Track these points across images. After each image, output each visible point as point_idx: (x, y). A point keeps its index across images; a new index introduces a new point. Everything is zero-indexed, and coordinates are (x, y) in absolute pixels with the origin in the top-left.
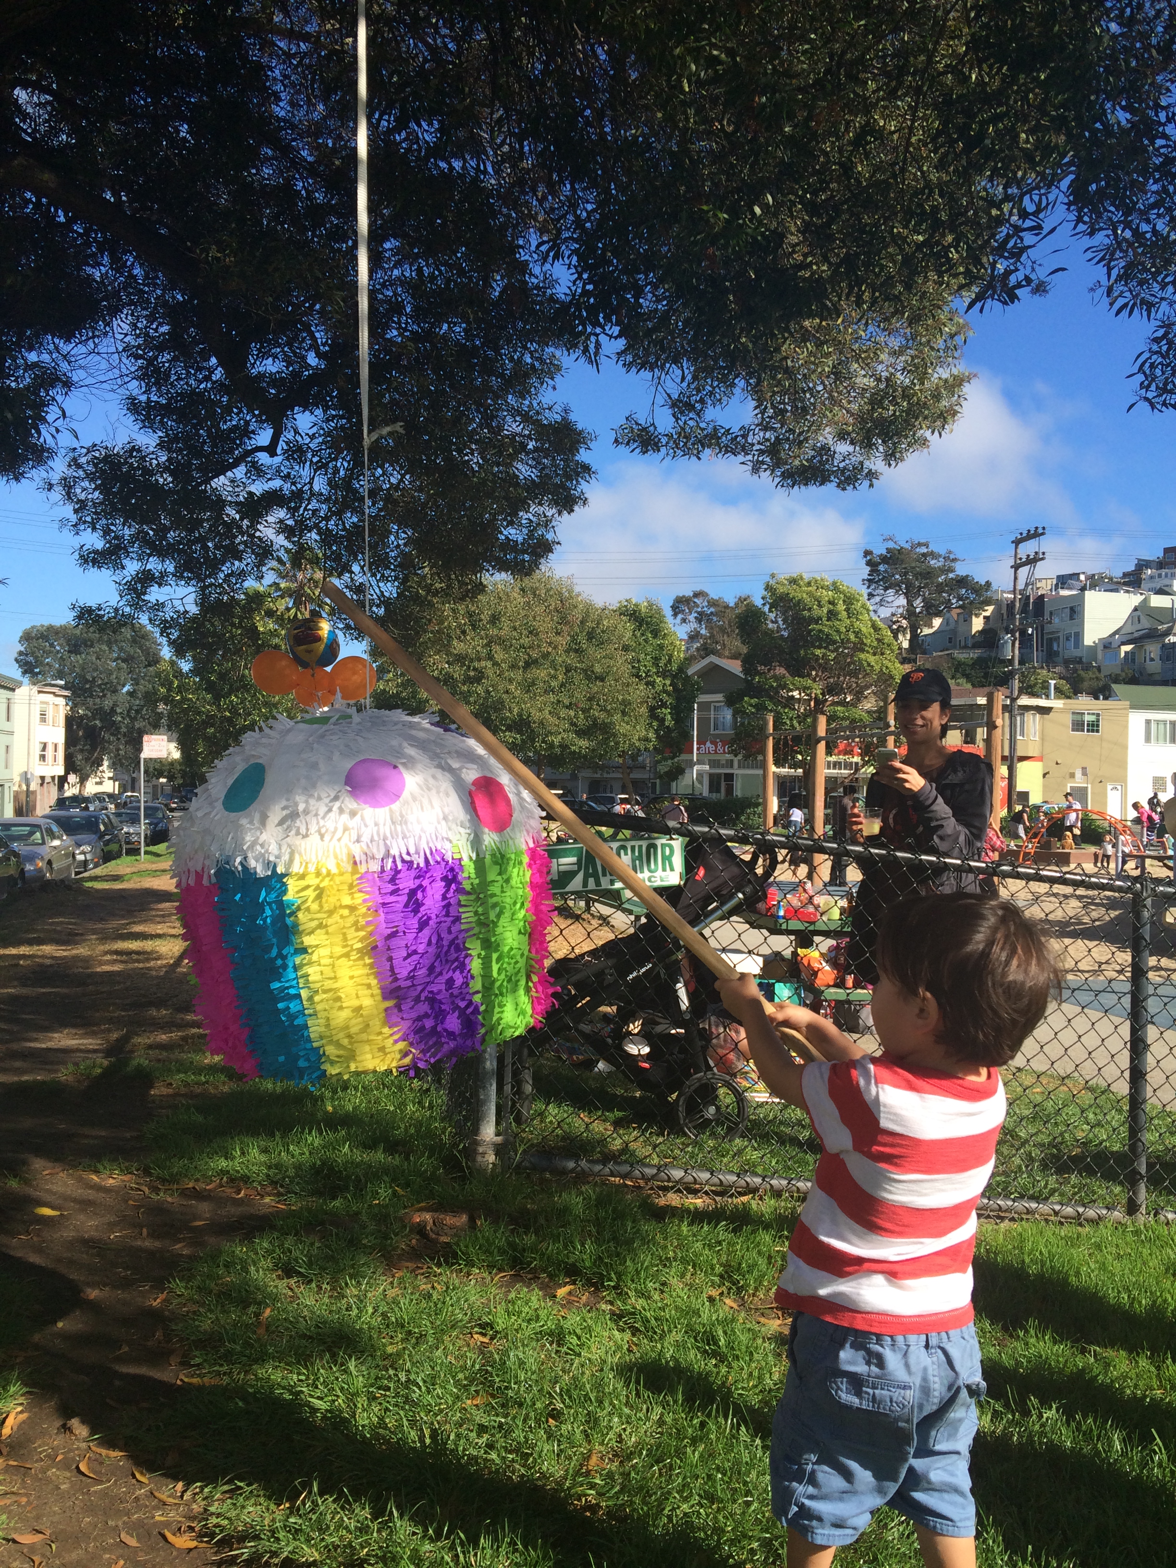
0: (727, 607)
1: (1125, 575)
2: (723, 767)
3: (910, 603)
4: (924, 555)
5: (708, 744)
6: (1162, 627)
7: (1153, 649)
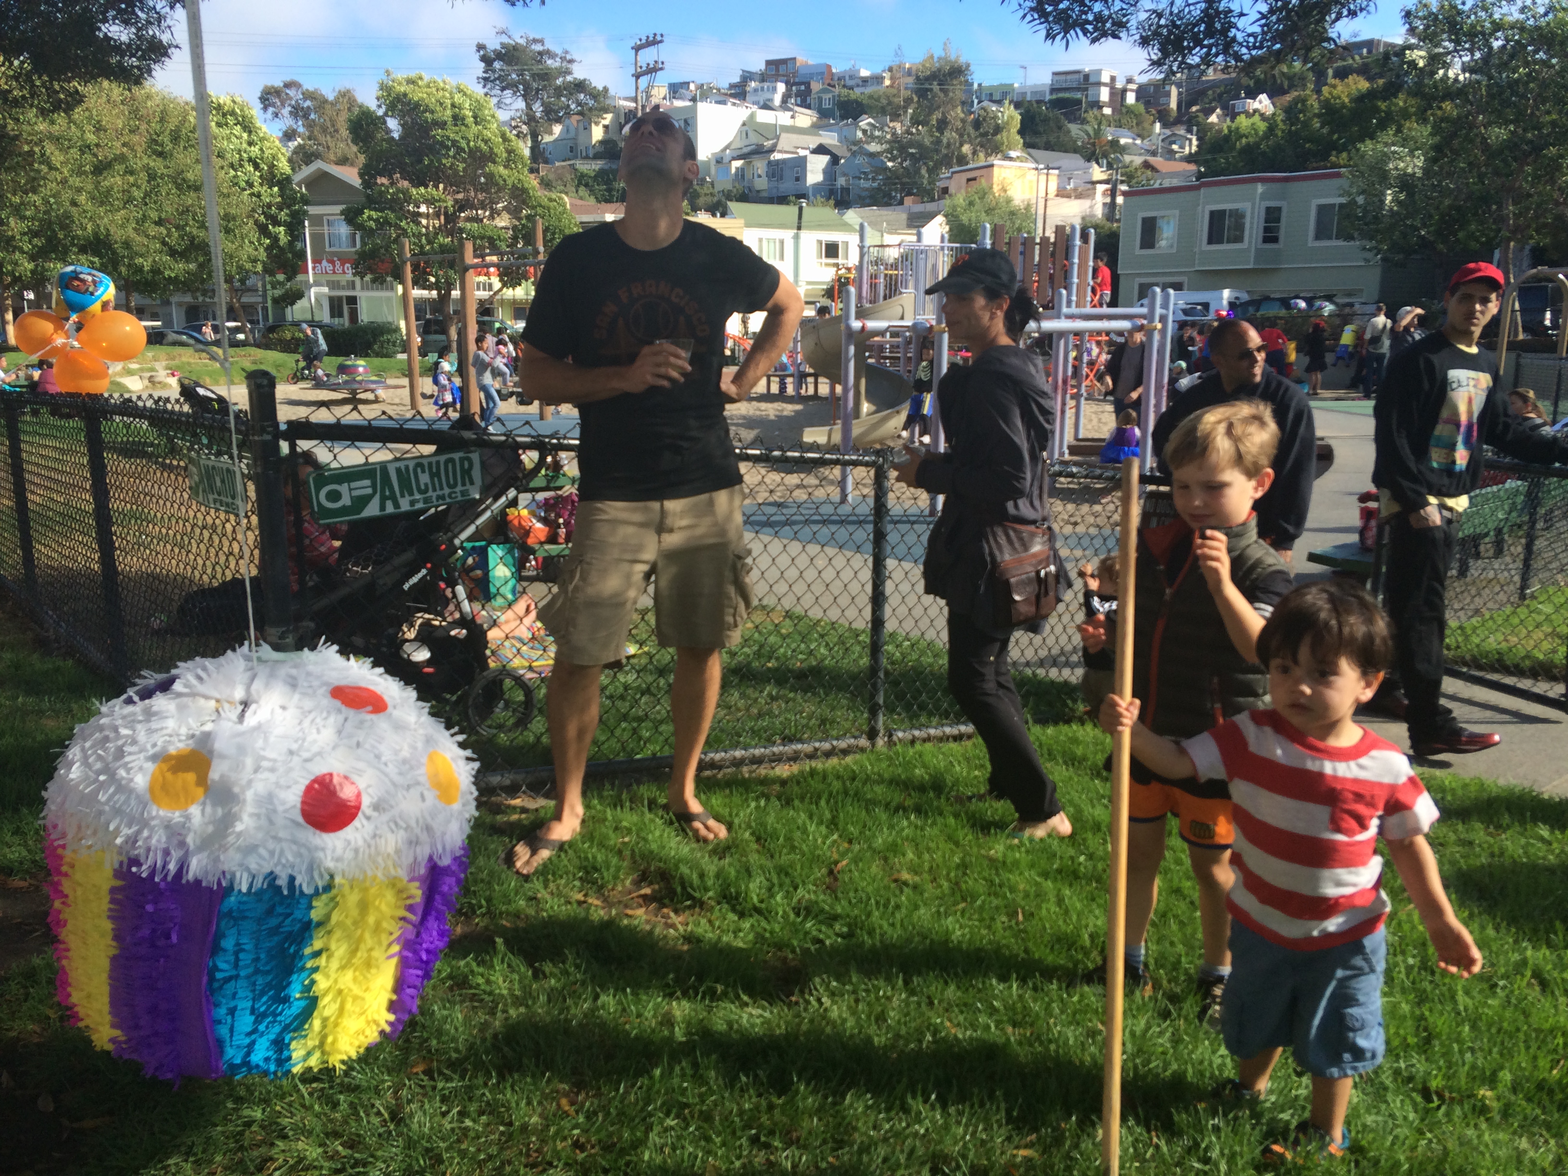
0: (326, 101)
1: (732, 86)
2: (343, 288)
3: (529, 107)
4: (540, 53)
5: (324, 263)
6: (768, 144)
7: (760, 166)
